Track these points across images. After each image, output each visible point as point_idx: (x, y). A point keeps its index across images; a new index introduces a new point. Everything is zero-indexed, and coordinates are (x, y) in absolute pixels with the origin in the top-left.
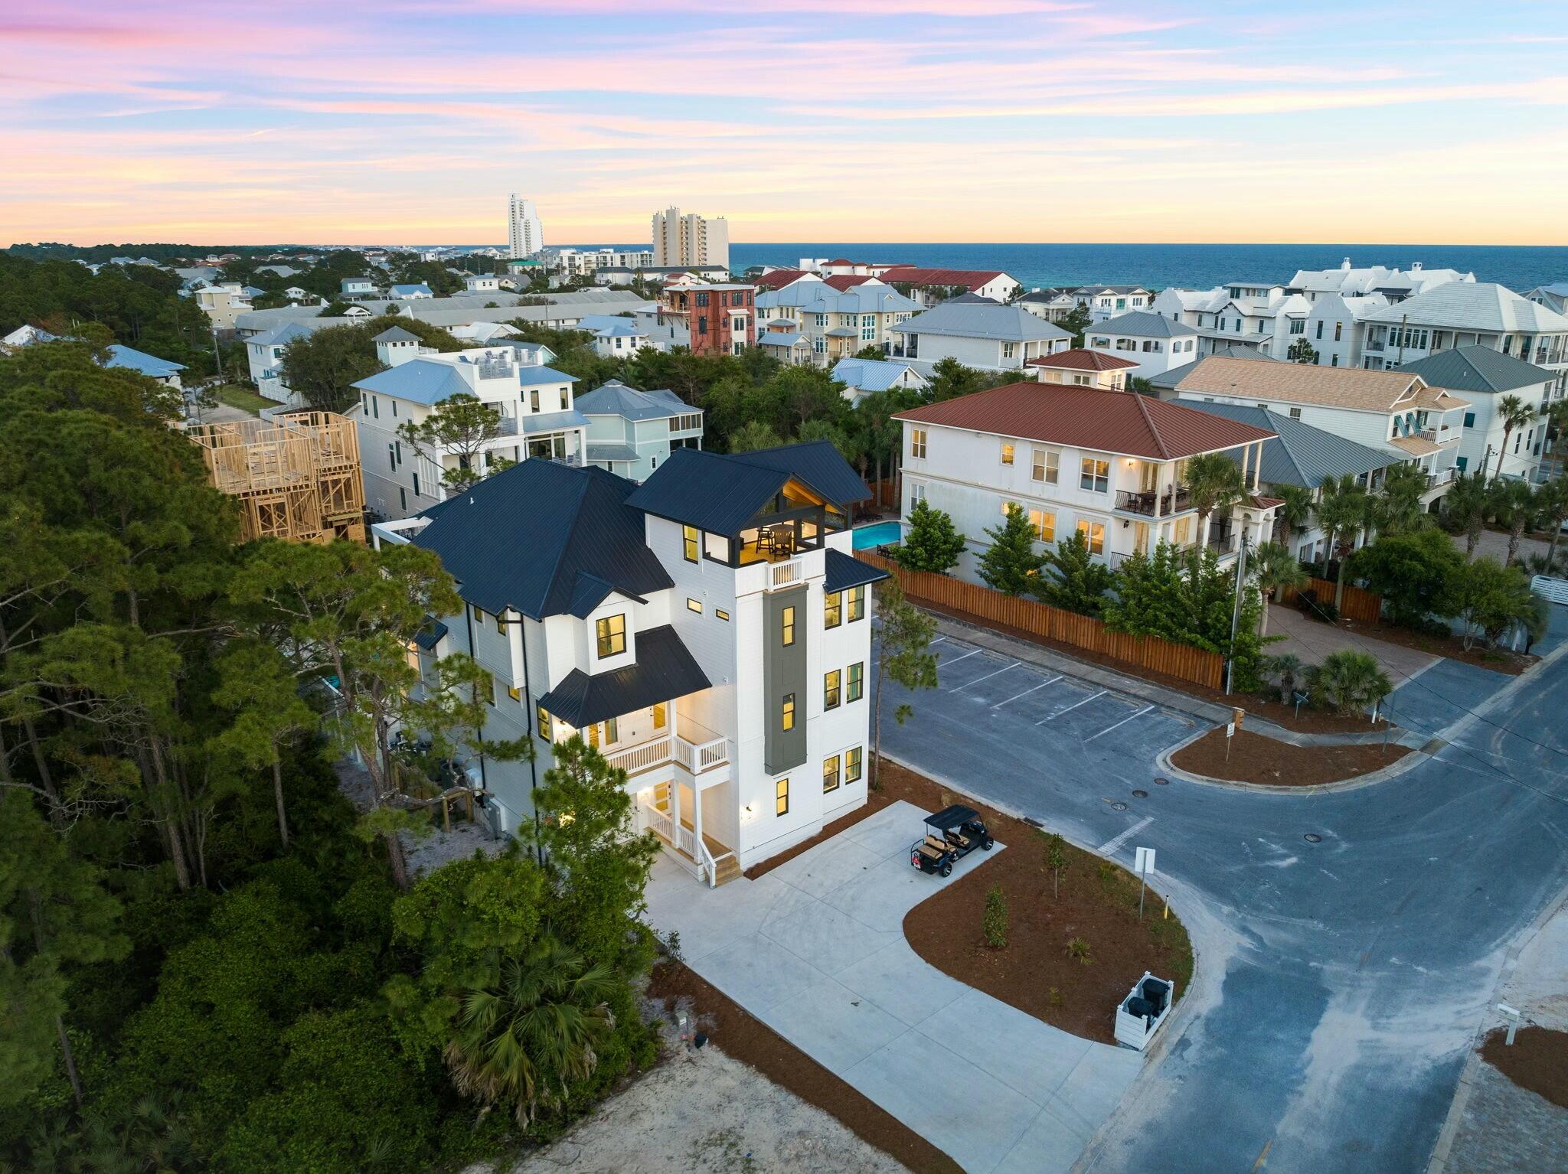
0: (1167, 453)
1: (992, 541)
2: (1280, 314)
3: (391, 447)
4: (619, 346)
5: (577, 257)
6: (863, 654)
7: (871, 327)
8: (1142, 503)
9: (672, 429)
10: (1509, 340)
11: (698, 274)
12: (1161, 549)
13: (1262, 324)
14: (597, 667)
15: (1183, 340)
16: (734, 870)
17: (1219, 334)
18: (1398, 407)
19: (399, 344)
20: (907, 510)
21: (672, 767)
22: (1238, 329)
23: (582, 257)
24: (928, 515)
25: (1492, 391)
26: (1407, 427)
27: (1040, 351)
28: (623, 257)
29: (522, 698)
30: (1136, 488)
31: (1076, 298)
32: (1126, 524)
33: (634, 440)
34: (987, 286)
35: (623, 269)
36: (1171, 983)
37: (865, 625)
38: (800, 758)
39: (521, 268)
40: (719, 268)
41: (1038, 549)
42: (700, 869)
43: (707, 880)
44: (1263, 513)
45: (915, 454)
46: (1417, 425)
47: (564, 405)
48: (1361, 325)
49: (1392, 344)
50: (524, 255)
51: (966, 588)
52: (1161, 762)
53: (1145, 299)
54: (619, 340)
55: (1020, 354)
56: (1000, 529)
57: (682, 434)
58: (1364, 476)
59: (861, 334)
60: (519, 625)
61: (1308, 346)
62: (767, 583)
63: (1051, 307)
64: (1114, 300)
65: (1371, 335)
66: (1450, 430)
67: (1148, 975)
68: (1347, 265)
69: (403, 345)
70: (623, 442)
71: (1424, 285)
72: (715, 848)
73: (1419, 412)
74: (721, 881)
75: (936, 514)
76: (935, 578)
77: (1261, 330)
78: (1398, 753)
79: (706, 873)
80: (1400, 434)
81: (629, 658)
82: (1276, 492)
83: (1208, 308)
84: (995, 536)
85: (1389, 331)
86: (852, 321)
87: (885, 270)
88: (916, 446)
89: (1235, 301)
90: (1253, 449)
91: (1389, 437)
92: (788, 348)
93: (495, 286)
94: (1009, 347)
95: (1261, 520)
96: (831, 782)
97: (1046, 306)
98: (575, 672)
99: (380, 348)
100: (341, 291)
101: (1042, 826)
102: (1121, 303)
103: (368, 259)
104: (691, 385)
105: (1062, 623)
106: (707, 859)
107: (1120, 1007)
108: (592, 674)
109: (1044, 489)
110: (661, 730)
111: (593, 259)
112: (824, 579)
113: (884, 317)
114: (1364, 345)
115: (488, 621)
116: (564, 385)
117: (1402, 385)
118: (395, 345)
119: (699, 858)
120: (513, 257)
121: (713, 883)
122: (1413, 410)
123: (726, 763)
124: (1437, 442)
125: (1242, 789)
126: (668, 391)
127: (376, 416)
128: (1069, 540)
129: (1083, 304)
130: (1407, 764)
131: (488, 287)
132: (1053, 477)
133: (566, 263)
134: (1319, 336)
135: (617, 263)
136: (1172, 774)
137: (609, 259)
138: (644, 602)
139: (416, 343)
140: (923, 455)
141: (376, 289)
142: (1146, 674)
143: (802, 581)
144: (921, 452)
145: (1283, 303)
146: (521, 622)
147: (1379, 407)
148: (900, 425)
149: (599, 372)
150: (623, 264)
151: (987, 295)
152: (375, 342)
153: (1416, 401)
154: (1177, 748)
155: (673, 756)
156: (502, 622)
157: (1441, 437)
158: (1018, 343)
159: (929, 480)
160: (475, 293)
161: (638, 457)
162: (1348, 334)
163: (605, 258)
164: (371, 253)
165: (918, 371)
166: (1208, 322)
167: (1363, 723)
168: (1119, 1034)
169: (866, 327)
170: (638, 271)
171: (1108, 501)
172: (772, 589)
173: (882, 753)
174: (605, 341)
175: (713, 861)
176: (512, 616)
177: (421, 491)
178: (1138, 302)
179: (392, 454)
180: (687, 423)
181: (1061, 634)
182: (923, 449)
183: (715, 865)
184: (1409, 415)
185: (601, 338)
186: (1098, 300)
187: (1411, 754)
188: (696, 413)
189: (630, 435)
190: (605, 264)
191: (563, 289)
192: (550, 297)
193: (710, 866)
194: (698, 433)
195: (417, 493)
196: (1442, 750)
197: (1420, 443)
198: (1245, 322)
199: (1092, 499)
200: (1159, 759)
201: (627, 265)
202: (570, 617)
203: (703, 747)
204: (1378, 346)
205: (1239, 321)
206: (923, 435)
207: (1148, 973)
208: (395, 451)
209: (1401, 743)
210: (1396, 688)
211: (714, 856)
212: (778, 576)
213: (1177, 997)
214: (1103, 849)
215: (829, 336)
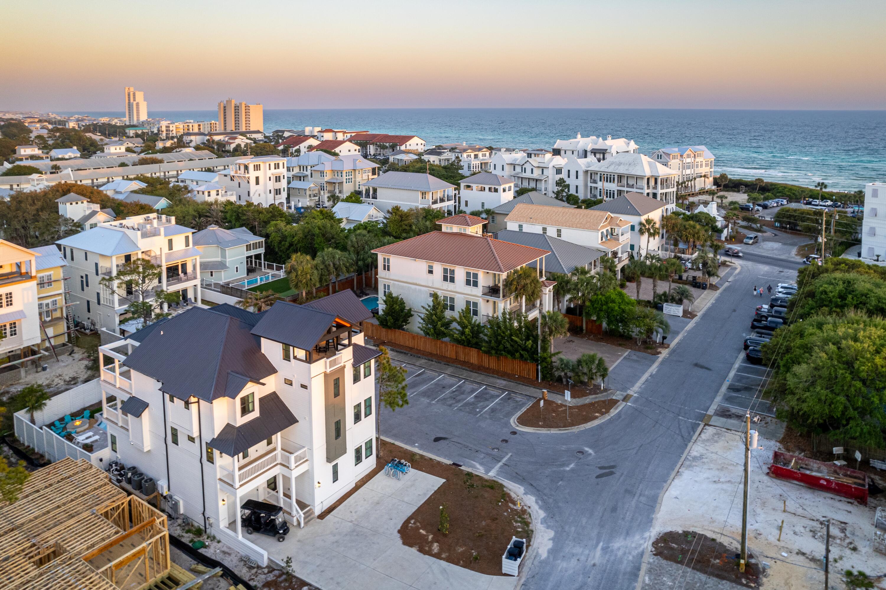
0: (503, 269)
1: (424, 311)
2: (551, 166)
3: (82, 277)
4: (209, 195)
5: (171, 126)
6: (372, 393)
7: (350, 177)
8: (493, 291)
9: (247, 250)
10: (648, 179)
11: (246, 136)
12: (504, 313)
13: (543, 170)
14: (240, 421)
15: (507, 186)
16: (312, 516)
17: (524, 175)
18: (603, 227)
19: (74, 203)
20: (381, 295)
21: (279, 466)
22: (532, 173)
23: (174, 126)
24: (392, 298)
25: (640, 215)
26: (607, 236)
27: (439, 195)
28: (199, 125)
29: (197, 441)
30: (491, 284)
31: (454, 154)
32: (488, 301)
33: (226, 258)
34: (408, 143)
35: (200, 134)
36: (524, 540)
37: (372, 378)
38: (344, 451)
39: (134, 132)
40: (258, 132)
41: (448, 314)
42: (295, 519)
43: (299, 524)
44: (548, 289)
45: (385, 269)
46: (612, 235)
47: (187, 245)
48: (587, 172)
49: (601, 180)
50: (135, 122)
51: (414, 337)
52: (513, 421)
53: (488, 154)
54: (209, 192)
55: (429, 196)
56: (429, 306)
57: (253, 253)
58: (591, 264)
59: (345, 181)
60: (197, 404)
61: (564, 182)
62: (326, 368)
63: (442, 158)
64: (472, 155)
65: (591, 178)
66: (625, 235)
67: (514, 538)
68: (579, 136)
69: (77, 203)
70: (219, 259)
71: (613, 147)
72: (302, 505)
73: (611, 229)
74: (306, 523)
75: (397, 298)
76: (398, 332)
77: (543, 173)
78: (613, 403)
79: (298, 520)
80: (604, 240)
81: (255, 414)
82: (552, 277)
83: (517, 163)
84: (427, 310)
85: (599, 175)
86: (340, 175)
87: (353, 134)
88: (384, 266)
89: (529, 159)
90: (541, 260)
91: (600, 241)
92: (305, 190)
93: (123, 149)
94: (424, 194)
95: (547, 292)
96: (358, 459)
97: (439, 157)
98: (228, 425)
99: (61, 206)
100: (15, 153)
101: (461, 466)
102: (476, 156)
103: (27, 124)
104: (256, 223)
105: (462, 353)
106: (298, 513)
107: (504, 557)
108: (237, 426)
109: (448, 285)
110: (271, 447)
111: (181, 126)
112: (352, 360)
113: (357, 172)
114: (589, 182)
115: (179, 403)
116: (187, 234)
117: (603, 218)
118: (71, 204)
119: (294, 513)
120: (128, 123)
121: (302, 525)
122: (609, 228)
123: (307, 460)
124: (620, 241)
125: (549, 432)
126: (244, 228)
127: (72, 259)
128: (462, 310)
129: (457, 158)
130: (616, 408)
131: (118, 151)
132: (452, 280)
133: (164, 129)
134: (569, 177)
135: (196, 130)
136: (517, 428)
137: (191, 126)
138: (264, 384)
139: (85, 202)
140: (388, 270)
141: (40, 152)
142: (503, 375)
143: (342, 364)
144: (387, 268)
145: (552, 160)
146: (198, 402)
147: (593, 228)
148: (377, 255)
149: (199, 213)
150: (199, 129)
151: (408, 148)
152: (57, 202)
153: (609, 223)
154: (519, 414)
155: (279, 461)
156: (187, 404)
157: (621, 238)
158: (429, 192)
159: (392, 282)
160: (110, 154)
161: (228, 268)
162: (581, 175)
163: (188, 126)
164: (29, 120)
165: (379, 208)
166: (518, 169)
167: (596, 390)
168: (504, 570)
169: (348, 177)
170: (210, 134)
171: (478, 291)
172: (328, 371)
173: (382, 438)
174: (201, 193)
175: (301, 513)
176: (193, 399)
177: (102, 302)
178: (484, 155)
179: (82, 281)
180: (256, 246)
181: (462, 357)
182: (388, 266)
183: (303, 516)
184: (607, 230)
185: (198, 192)
186: (465, 155)
187: (619, 403)
188: (260, 240)
189: (224, 256)
190: (188, 129)
191: (165, 150)
192: (159, 156)
193: (300, 516)
194: (261, 251)
195: (99, 303)
196: (632, 399)
197: (614, 242)
198: (535, 170)
199: (470, 290)
200: (512, 421)
201: (202, 130)
202: (226, 398)
203: (296, 454)
204: (595, 182)
205: (532, 169)
206: (388, 260)
207: (514, 537)
208: (84, 280)
209: (614, 398)
210: (611, 369)
211: (302, 509)
212: (332, 364)
213: (527, 547)
214: (490, 474)
215: (327, 182)
